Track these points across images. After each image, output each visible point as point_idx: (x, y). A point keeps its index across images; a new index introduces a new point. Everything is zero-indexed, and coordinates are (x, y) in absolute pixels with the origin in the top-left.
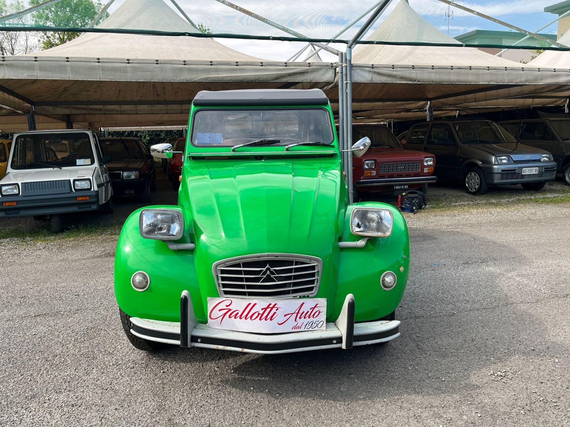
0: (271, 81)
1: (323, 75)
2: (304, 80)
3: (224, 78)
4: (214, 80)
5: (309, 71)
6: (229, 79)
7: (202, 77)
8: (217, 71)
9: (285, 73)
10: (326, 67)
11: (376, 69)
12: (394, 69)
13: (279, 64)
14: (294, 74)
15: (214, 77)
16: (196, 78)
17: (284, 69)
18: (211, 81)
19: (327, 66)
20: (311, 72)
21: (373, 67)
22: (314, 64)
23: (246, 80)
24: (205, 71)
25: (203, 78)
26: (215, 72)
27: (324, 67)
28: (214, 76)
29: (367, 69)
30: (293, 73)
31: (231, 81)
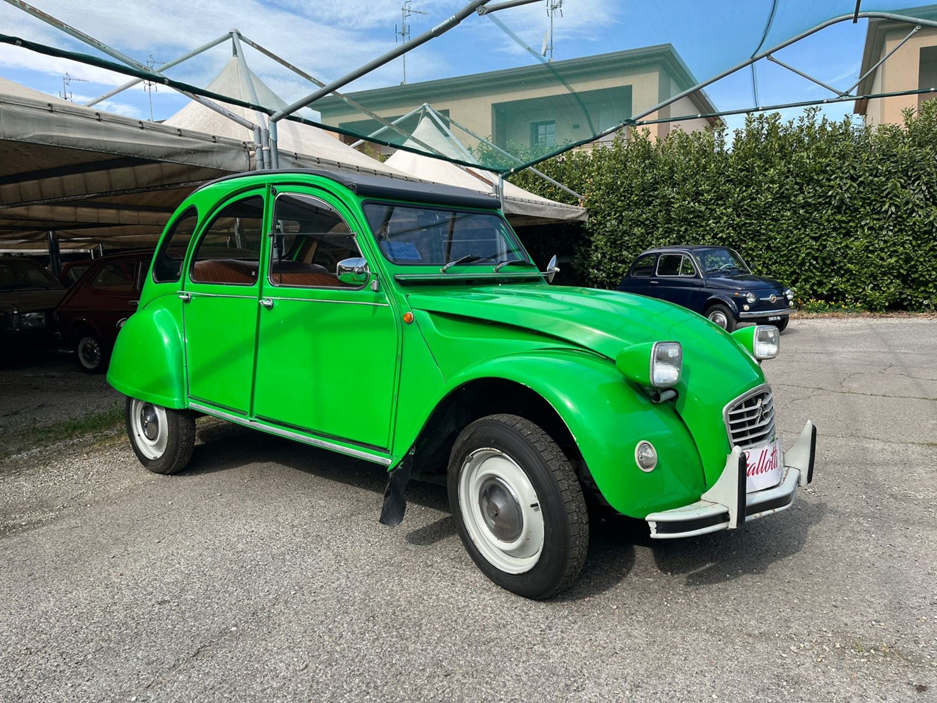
0: (159, 159)
1: (234, 159)
2: (208, 165)
3: (79, 141)
4: (60, 142)
5: (215, 150)
6: (88, 144)
7: (36, 133)
8: (63, 124)
9: (182, 149)
10: (238, 147)
11: (300, 160)
12: (320, 165)
13: (169, 131)
14: (195, 152)
15: (60, 136)
16: (24, 134)
17: (179, 141)
18: (54, 144)
19: (239, 145)
20: (217, 152)
21: (296, 157)
22: (221, 139)
23: (119, 151)
24: (39, 121)
25: (37, 135)
26: (60, 126)
27: (235, 147)
28: (59, 134)
29: (290, 159)
30: (192, 150)
31: (91, 149)
